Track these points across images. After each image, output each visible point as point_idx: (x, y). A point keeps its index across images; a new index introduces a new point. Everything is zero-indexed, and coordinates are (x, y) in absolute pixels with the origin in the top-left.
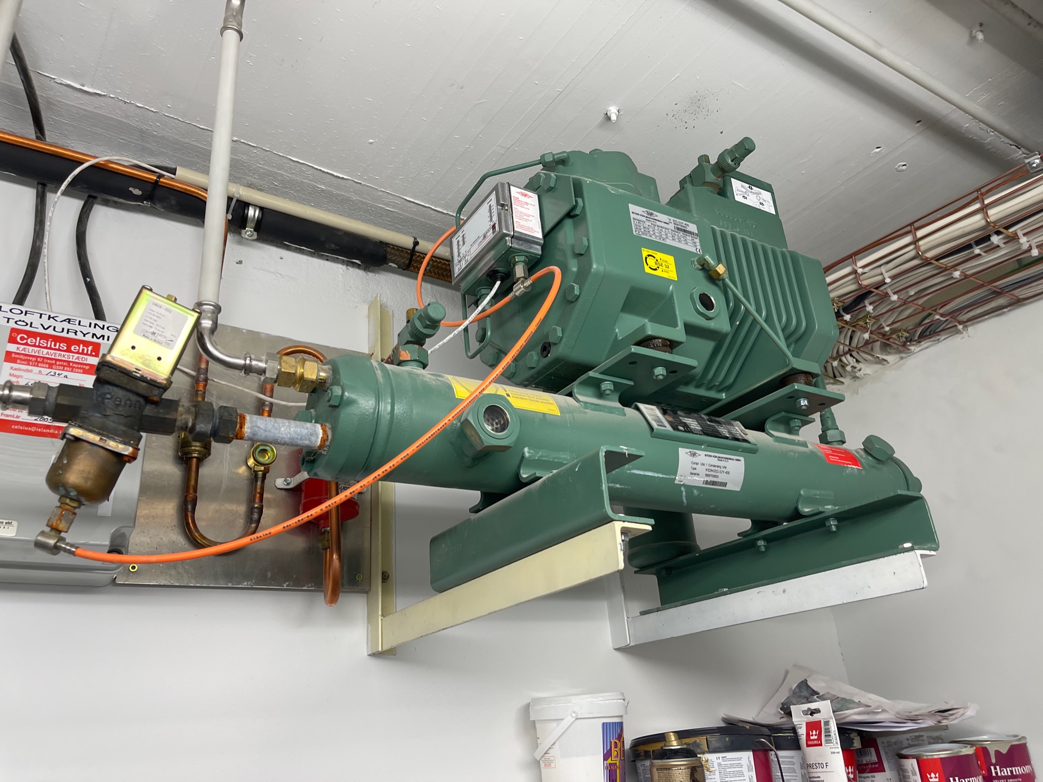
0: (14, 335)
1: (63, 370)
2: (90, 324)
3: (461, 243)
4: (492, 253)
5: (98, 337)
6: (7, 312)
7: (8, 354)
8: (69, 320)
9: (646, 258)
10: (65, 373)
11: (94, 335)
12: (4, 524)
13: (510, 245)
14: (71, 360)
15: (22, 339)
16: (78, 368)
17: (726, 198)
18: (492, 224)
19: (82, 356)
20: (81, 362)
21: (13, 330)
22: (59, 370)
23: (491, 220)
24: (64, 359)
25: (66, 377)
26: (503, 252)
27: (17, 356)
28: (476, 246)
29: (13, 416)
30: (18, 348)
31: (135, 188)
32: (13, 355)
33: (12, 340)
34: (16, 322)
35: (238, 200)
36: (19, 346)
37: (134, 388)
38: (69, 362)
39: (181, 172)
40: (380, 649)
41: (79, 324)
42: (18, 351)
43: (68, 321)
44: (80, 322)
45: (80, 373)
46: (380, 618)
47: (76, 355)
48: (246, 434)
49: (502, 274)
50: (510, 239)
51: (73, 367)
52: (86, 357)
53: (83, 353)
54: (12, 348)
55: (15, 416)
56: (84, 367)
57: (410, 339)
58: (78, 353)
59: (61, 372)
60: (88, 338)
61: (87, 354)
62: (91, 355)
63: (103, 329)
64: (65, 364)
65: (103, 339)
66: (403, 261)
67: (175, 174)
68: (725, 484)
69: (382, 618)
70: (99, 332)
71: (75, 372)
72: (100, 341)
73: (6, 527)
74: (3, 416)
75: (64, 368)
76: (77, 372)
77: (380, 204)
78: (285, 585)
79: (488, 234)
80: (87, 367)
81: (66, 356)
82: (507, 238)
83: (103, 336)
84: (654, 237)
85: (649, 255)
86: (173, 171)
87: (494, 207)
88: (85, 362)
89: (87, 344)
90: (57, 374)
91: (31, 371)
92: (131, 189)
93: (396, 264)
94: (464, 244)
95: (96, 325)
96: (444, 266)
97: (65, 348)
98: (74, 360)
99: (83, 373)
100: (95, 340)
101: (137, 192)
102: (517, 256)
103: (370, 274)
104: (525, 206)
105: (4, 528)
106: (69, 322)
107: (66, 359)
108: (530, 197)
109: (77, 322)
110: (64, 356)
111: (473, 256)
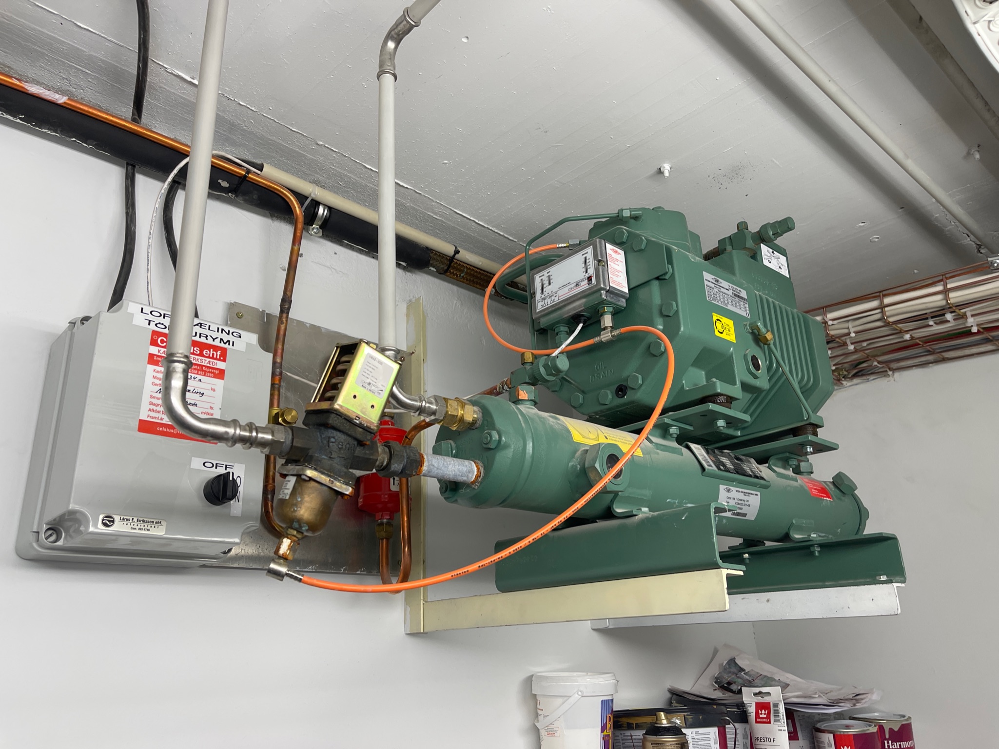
0: (155, 337)
1: (198, 374)
2: (218, 328)
3: (546, 282)
4: (584, 300)
5: (225, 342)
6: (148, 314)
7: (151, 356)
8: (201, 324)
9: (716, 322)
10: (199, 377)
11: (221, 340)
12: (154, 523)
13: (605, 298)
14: (203, 364)
15: (162, 341)
16: (209, 372)
17: (755, 260)
18: (587, 275)
19: (212, 360)
20: (212, 366)
21: (154, 333)
22: (194, 373)
23: (586, 271)
24: (198, 363)
25: (200, 380)
26: (596, 303)
27: (158, 359)
28: (566, 290)
29: (158, 418)
30: (159, 351)
31: (224, 180)
32: (155, 358)
33: (154, 343)
34: (156, 325)
35: (312, 200)
36: (160, 349)
37: (353, 434)
38: (202, 366)
39: (268, 170)
40: (422, 631)
41: (209, 329)
42: (159, 354)
43: (199, 325)
44: (209, 326)
45: (211, 377)
46: (422, 602)
47: (208, 360)
48: (423, 472)
49: (586, 318)
50: (605, 292)
51: (205, 371)
52: (215, 361)
53: (213, 358)
54: (154, 350)
55: (159, 418)
56: (215, 371)
57: (527, 380)
58: (209, 357)
59: (196, 376)
60: (217, 343)
61: (216, 359)
62: (219, 360)
63: (228, 334)
64: (198, 368)
65: (229, 344)
66: (442, 266)
67: (261, 170)
68: (745, 515)
69: (424, 602)
70: (226, 338)
71: (207, 376)
72: (226, 346)
73: (157, 527)
74: (149, 418)
75: (198, 372)
76: (209, 377)
77: (429, 212)
78: (343, 570)
79: (582, 284)
80: (217, 372)
81: (199, 360)
82: (602, 292)
83: (229, 341)
84: (720, 302)
85: (718, 320)
86: (261, 168)
87: (591, 260)
88: (215, 366)
89: (216, 348)
90: (192, 377)
92: (220, 181)
93: (436, 269)
94: (550, 284)
95: (222, 330)
96: (475, 274)
97: (199, 352)
98: (206, 364)
99: (214, 377)
100: (222, 345)
101: (225, 184)
102: (607, 307)
103: (409, 274)
104: (616, 263)
105: (155, 527)
106: (201, 327)
107: (200, 363)
108: (619, 254)
109: (207, 327)
110: (197, 360)
111: (562, 298)
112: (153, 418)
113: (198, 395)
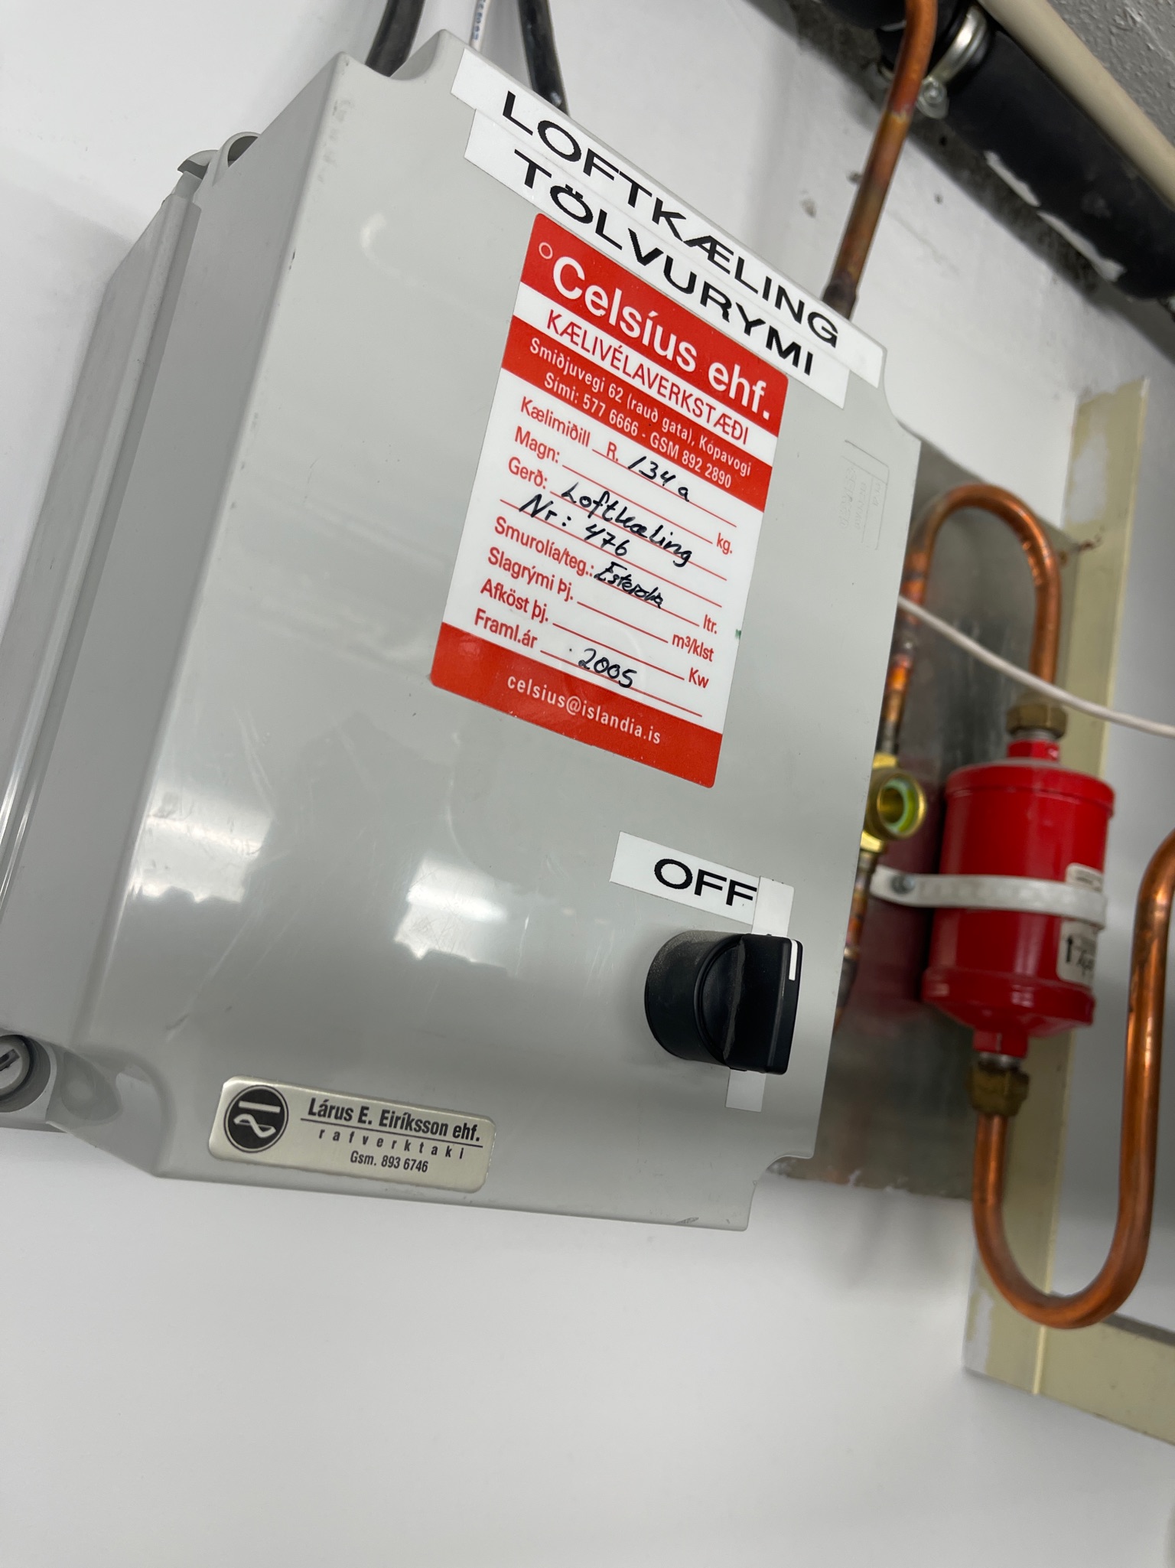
0: (546, 250)
1: (678, 461)
2: (768, 281)
5: (784, 348)
6: (530, 131)
7: (521, 331)
8: (714, 242)
10: (684, 477)
11: (773, 334)
12: (449, 1136)
14: (702, 421)
15: (568, 273)
16: (719, 464)
19: (735, 415)
20: (729, 438)
21: (544, 227)
22: (665, 455)
24: (683, 411)
25: (683, 492)
27: (545, 352)
29: (511, 631)
30: (552, 319)
32: (535, 345)
33: (536, 275)
34: (555, 191)
36: (559, 309)
38: (698, 430)
40: (1035, 1391)
41: (738, 276)
42: (551, 333)
43: (708, 246)
44: (741, 262)
45: (722, 487)
47: (721, 408)
51: (707, 458)
52: (745, 422)
53: (735, 404)
54: (534, 308)
55: (520, 636)
58: (723, 397)
59: (672, 468)
63: (798, 317)
64: (684, 436)
65: (796, 362)
70: (791, 332)
71: (710, 480)
72: (784, 365)
73: (456, 1150)
74: (481, 623)
75: (681, 454)
76: (716, 483)
80: (745, 470)
81: (691, 401)
83: (795, 348)
88: (739, 444)
89: (754, 367)
90: (659, 472)
91: (584, 438)
95: (782, 292)
97: (691, 368)
98: (710, 427)
100: (772, 357)
105: (448, 1153)
106: (711, 258)
109: (733, 266)
112: (497, 627)
113: (668, 558)
